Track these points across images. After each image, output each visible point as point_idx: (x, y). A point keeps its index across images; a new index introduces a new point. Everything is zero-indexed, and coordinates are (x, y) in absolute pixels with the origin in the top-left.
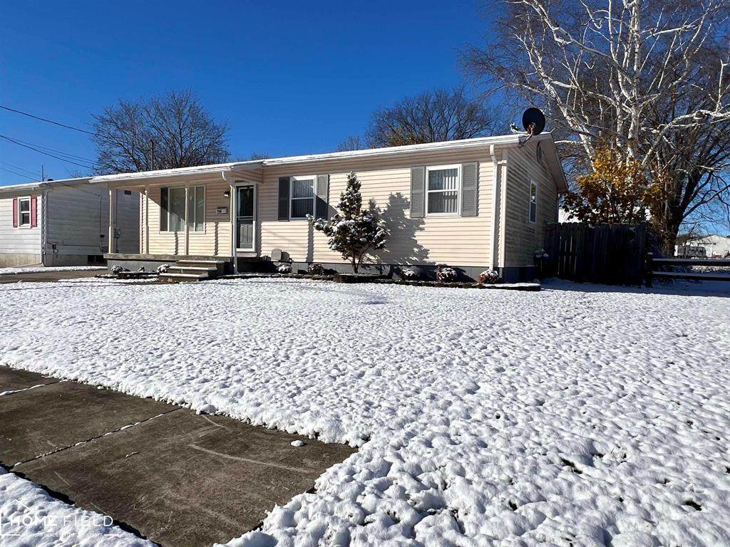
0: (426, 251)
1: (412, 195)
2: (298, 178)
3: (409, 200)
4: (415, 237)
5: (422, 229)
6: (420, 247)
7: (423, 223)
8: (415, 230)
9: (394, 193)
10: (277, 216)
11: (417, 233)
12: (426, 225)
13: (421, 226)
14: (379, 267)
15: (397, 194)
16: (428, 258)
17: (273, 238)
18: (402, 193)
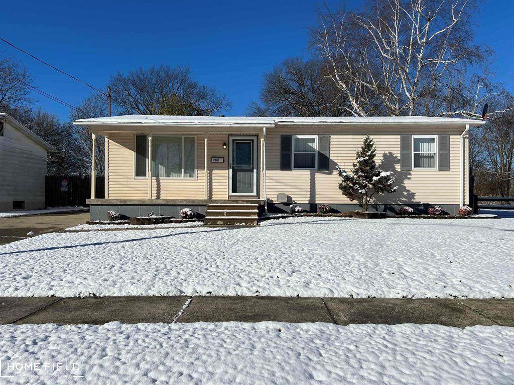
0: (413, 194)
1: (402, 154)
2: (300, 137)
3: (399, 158)
4: (404, 184)
5: (409, 179)
6: (408, 191)
7: (410, 174)
8: (404, 179)
9: (387, 152)
10: (279, 166)
11: (406, 181)
12: (413, 176)
13: (408, 176)
14: (375, 206)
15: (389, 153)
16: (415, 199)
17: (275, 184)
18: (393, 152)
